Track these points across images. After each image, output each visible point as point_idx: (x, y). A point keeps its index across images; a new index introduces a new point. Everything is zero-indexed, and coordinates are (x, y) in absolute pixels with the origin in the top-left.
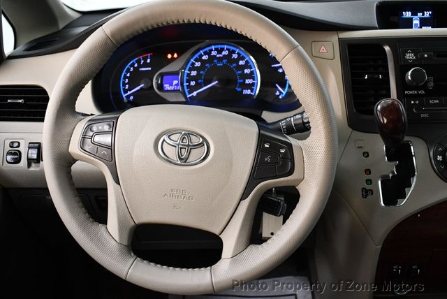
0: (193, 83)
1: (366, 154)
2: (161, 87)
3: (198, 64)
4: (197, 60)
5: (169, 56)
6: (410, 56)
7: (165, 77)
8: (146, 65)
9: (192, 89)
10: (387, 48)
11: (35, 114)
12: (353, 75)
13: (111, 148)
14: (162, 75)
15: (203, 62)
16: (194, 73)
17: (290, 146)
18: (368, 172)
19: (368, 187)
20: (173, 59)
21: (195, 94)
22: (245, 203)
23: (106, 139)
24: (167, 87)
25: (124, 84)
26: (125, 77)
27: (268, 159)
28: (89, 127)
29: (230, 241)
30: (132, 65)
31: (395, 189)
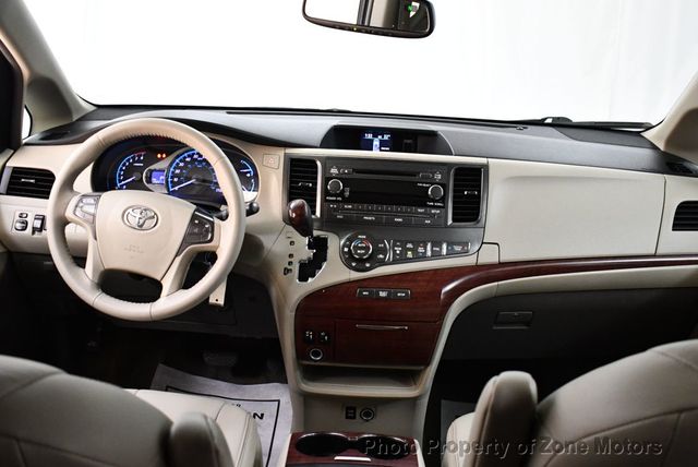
0: (176, 180)
1: (292, 243)
2: (149, 181)
3: (181, 164)
4: (181, 161)
5: (159, 156)
6: (334, 171)
7: (154, 173)
8: (139, 161)
9: (174, 184)
10: (319, 163)
11: (43, 192)
12: (291, 182)
13: (94, 216)
14: (151, 171)
15: (186, 163)
16: (178, 171)
17: (212, 224)
18: (291, 256)
19: (289, 267)
20: (162, 159)
21: (176, 188)
22: (178, 259)
23: (91, 209)
24: (154, 180)
25: (120, 176)
26: (121, 170)
27: (196, 230)
28: (81, 200)
29: (167, 284)
30: (128, 160)
31: (308, 270)
